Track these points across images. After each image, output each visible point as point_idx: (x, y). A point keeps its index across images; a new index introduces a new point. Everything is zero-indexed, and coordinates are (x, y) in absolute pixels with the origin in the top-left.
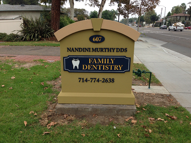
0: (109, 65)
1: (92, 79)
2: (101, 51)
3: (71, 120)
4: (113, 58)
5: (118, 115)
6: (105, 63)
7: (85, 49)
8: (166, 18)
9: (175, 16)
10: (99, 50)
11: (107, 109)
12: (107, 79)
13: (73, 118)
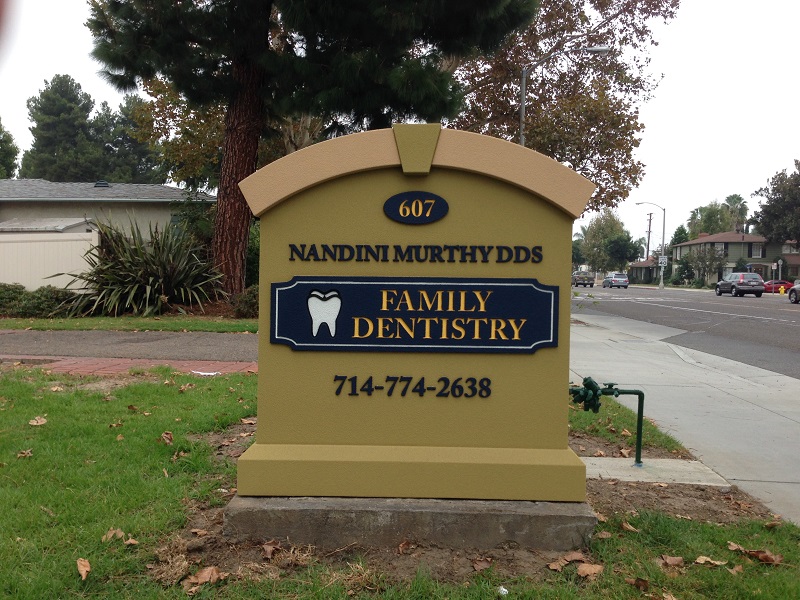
0: (469, 320)
1: (394, 380)
2: (432, 261)
3: (296, 566)
4: (483, 290)
5: (512, 543)
6: (451, 309)
7: (364, 251)
8: (669, 252)
9: (705, 244)
10: (422, 256)
11: (461, 515)
12: (460, 379)
13: (304, 558)
